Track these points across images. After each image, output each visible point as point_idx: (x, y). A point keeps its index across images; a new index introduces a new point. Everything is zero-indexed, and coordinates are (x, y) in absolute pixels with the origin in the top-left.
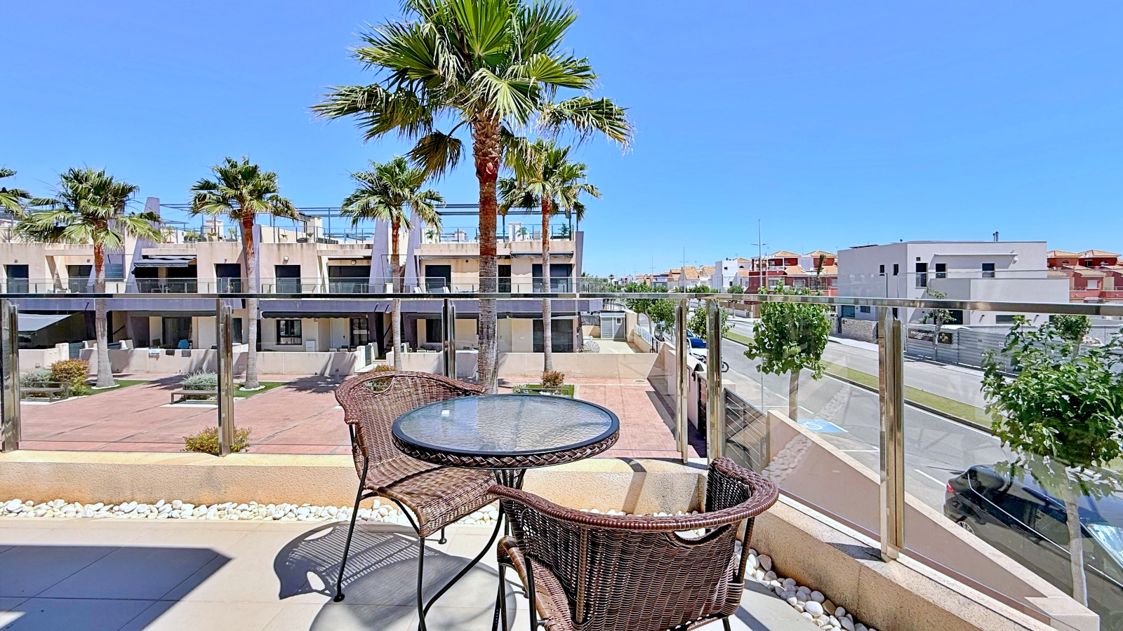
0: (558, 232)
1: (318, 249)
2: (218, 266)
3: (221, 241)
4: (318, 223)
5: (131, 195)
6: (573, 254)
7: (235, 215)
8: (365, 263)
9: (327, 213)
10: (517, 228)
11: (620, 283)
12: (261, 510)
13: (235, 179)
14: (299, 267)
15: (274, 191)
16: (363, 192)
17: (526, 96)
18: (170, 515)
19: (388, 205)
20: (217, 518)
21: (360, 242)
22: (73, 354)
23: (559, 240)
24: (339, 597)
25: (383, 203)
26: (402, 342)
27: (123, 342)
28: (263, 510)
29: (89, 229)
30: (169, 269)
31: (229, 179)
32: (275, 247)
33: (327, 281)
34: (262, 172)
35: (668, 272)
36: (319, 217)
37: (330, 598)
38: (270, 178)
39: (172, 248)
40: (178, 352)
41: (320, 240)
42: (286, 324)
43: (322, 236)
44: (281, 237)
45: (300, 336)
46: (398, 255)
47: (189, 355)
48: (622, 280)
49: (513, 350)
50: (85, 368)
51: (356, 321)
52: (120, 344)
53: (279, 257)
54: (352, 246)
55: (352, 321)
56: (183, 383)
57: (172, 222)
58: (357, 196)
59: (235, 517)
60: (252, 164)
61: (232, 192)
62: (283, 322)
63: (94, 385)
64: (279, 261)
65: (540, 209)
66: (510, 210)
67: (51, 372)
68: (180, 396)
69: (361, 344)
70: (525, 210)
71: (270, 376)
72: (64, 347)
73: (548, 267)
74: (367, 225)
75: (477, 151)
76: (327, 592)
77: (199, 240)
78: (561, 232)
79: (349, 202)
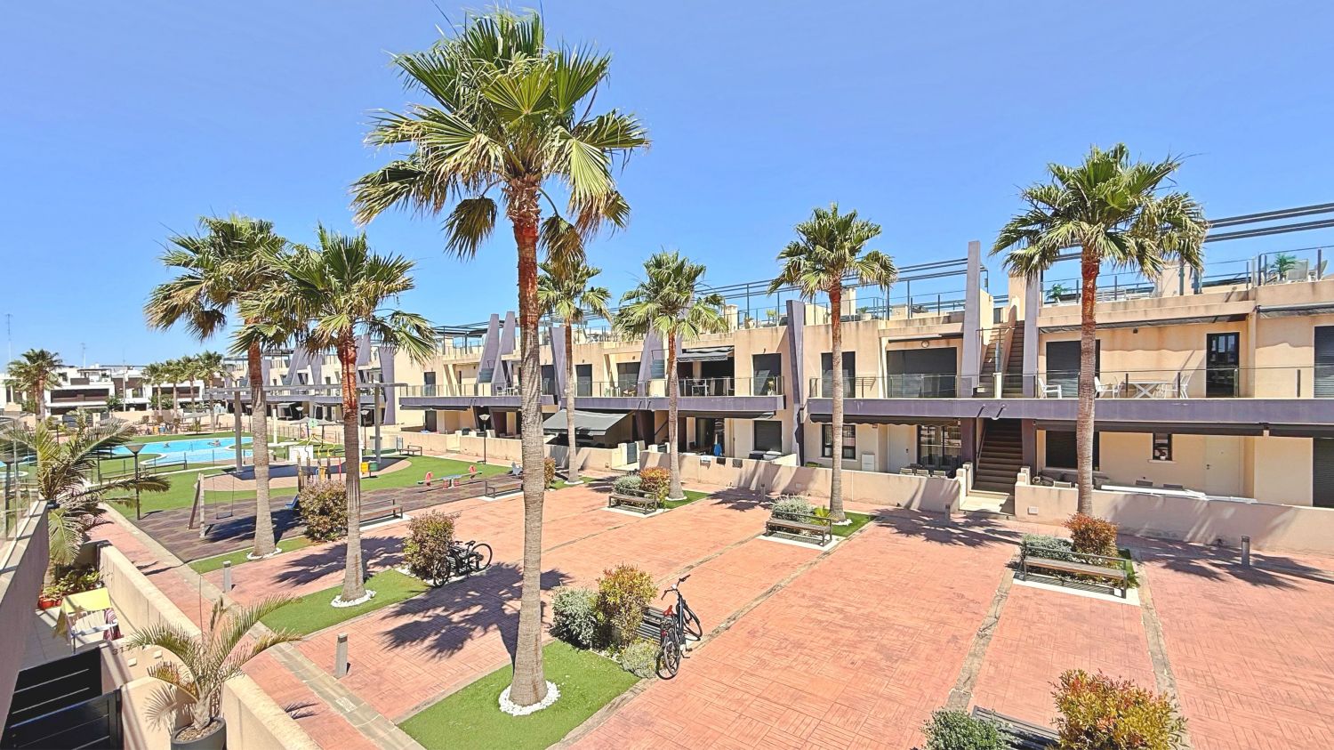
2: (756, 357)
14: (854, 354)
30: (704, 364)
32: (823, 330)
39: (709, 339)
54: (922, 321)
55: (919, 429)
64: (828, 347)
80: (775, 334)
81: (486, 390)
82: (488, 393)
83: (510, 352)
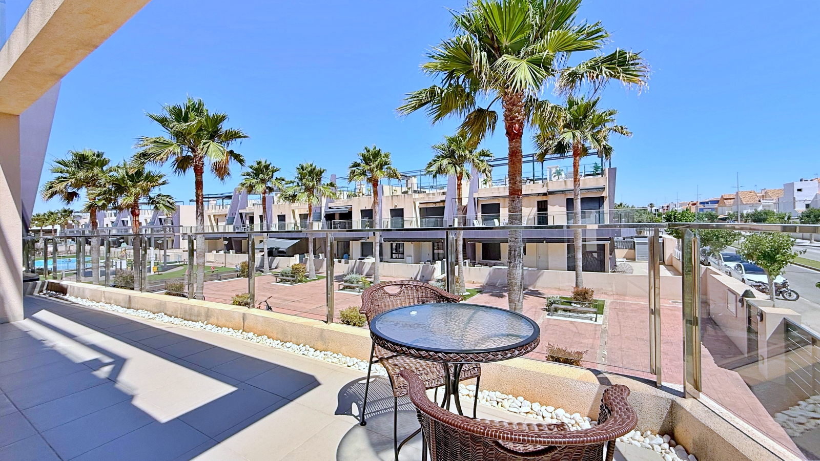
0: (590, 170)
1: (413, 197)
2: (362, 211)
3: (363, 196)
4: (415, 180)
5: (323, 174)
6: (605, 188)
7: (369, 180)
8: (441, 205)
9: (419, 173)
10: (554, 170)
11: (661, 211)
12: (343, 359)
13: (369, 159)
14: (403, 209)
15: (389, 164)
16: (439, 157)
17: (541, 67)
18: (303, 353)
19: (454, 165)
20: (323, 359)
21: (438, 191)
22: (301, 260)
23: (591, 177)
24: (363, 423)
25: (451, 163)
26: (464, 259)
27: (320, 254)
28: (344, 359)
29: (306, 194)
30: (340, 214)
31: (366, 160)
32: (390, 198)
33: (419, 219)
34: (383, 153)
35: (718, 197)
36: (415, 177)
37: (359, 422)
38: (387, 156)
39: (341, 202)
40: (343, 261)
41: (415, 192)
42: (396, 246)
43: (415, 189)
44: (393, 191)
45: (403, 254)
46: (461, 198)
47: (348, 263)
48: (663, 207)
49: (549, 268)
50: (304, 268)
51: (436, 244)
52: (319, 256)
53: (392, 203)
54: (434, 194)
55: (433, 244)
56: (344, 279)
57: (342, 187)
58: (435, 161)
59: (330, 360)
60: (377, 149)
61: (368, 167)
62: (394, 245)
63: (308, 277)
64: (392, 206)
65: (571, 153)
66: (546, 157)
67: (292, 269)
68: (343, 286)
69: (439, 260)
70: (559, 155)
71: (386, 277)
72: (297, 256)
73: (579, 201)
74: (441, 179)
75: (506, 117)
76: (359, 418)
77: (354, 197)
78: (593, 170)
79: (430, 165)
80: (370, 199)
81: (230, 229)
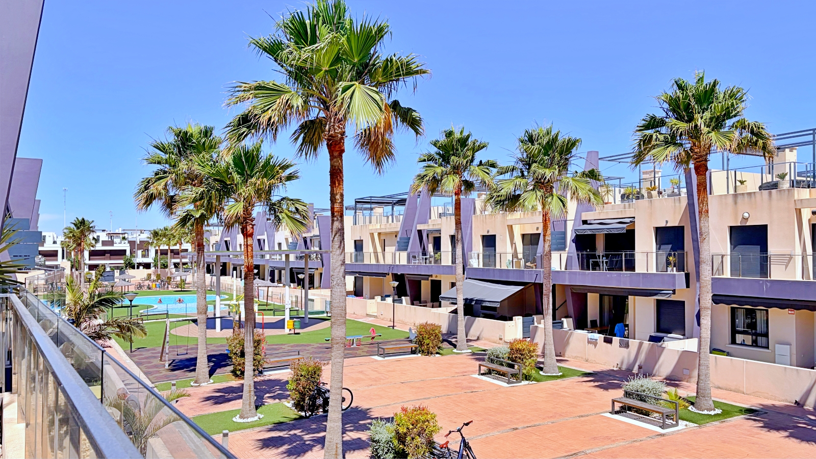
1: (796, 197)
2: (658, 230)
3: (661, 197)
4: (791, 156)
27: (564, 320)
32: (730, 200)
39: (610, 210)
40: (616, 340)
41: (798, 184)
45: (766, 335)
47: (625, 346)
52: (562, 323)
53: (737, 213)
64: (736, 219)
67: (510, 351)
71: (725, 392)
72: (518, 320)
77: (638, 198)
80: (677, 204)
81: (402, 258)
82: (404, 261)
83: (425, 222)
